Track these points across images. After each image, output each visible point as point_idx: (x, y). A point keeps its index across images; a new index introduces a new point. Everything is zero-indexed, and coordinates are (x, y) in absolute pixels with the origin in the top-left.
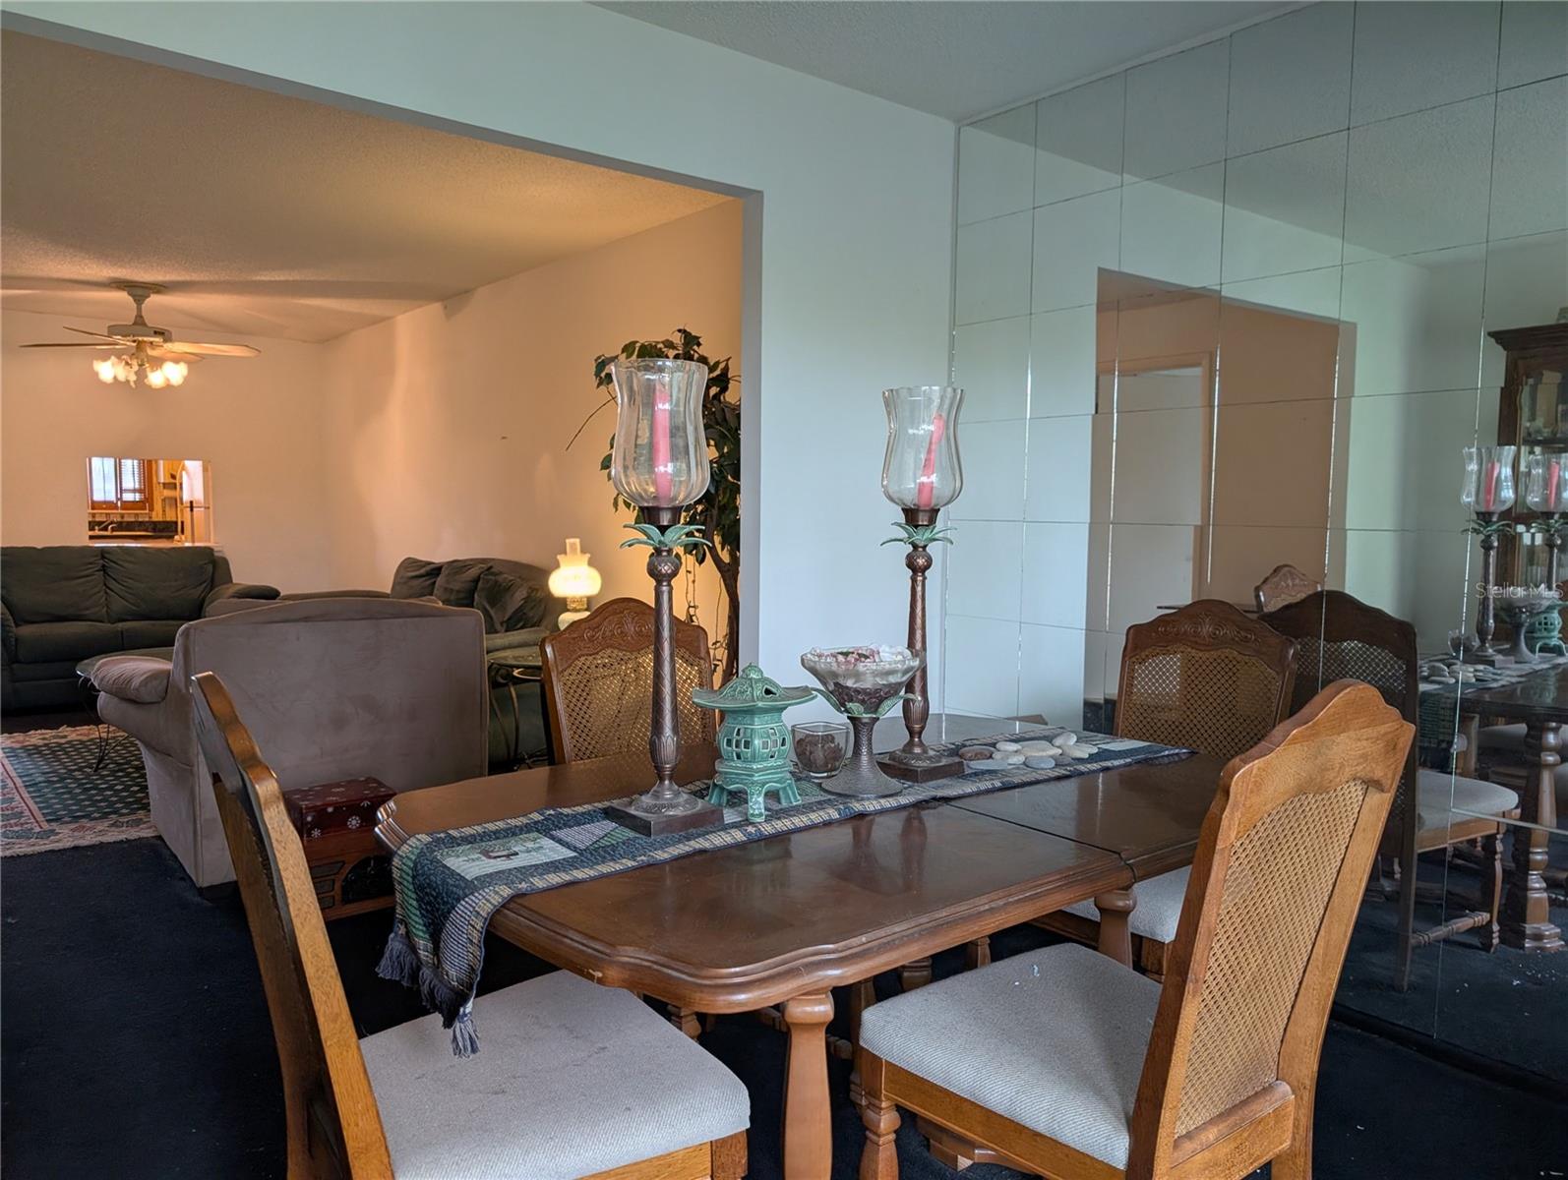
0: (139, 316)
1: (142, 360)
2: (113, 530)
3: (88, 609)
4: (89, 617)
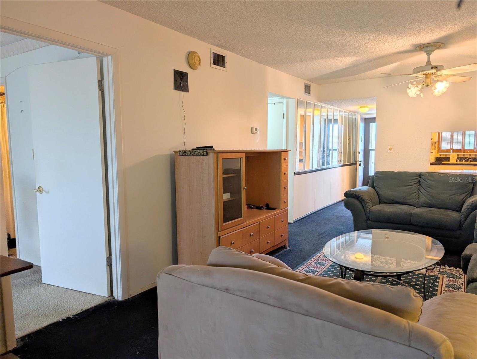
0: (429, 61)
1: (428, 83)
2: (471, 161)
3: (410, 199)
4: (409, 204)
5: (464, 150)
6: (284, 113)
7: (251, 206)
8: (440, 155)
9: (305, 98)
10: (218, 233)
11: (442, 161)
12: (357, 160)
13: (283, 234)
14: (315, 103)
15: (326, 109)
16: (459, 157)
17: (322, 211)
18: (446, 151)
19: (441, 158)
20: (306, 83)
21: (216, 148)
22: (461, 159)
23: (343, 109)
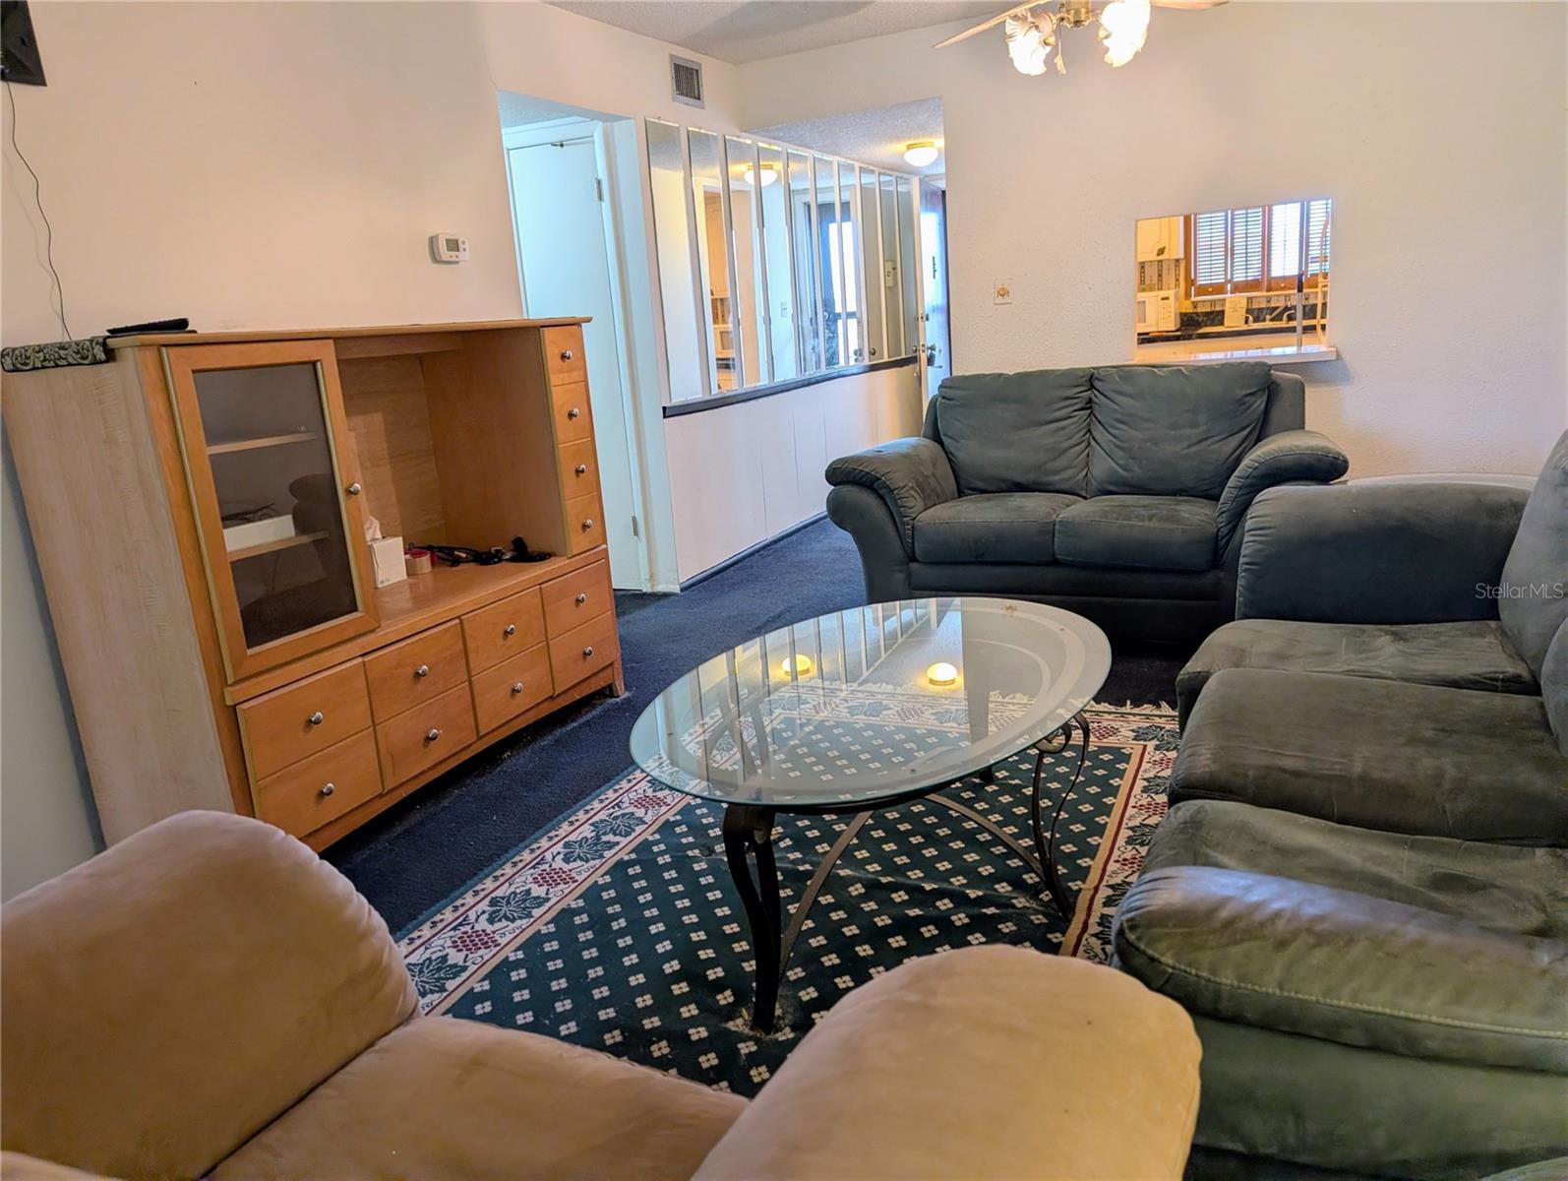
1: (1077, 12)
2: (1290, 318)
3: (1058, 472)
4: (1058, 487)
5: (1270, 279)
6: (600, 177)
7: (456, 553)
8: (1195, 305)
9: (680, 115)
10: (227, 690)
11: (1199, 325)
12: (921, 343)
13: (590, 648)
14: (727, 137)
15: (809, 164)
16: (1254, 307)
17: (794, 538)
18: (1210, 290)
19: (1196, 313)
20: (676, 57)
21: (203, 325)
22: (1257, 314)
23: (857, 160)
